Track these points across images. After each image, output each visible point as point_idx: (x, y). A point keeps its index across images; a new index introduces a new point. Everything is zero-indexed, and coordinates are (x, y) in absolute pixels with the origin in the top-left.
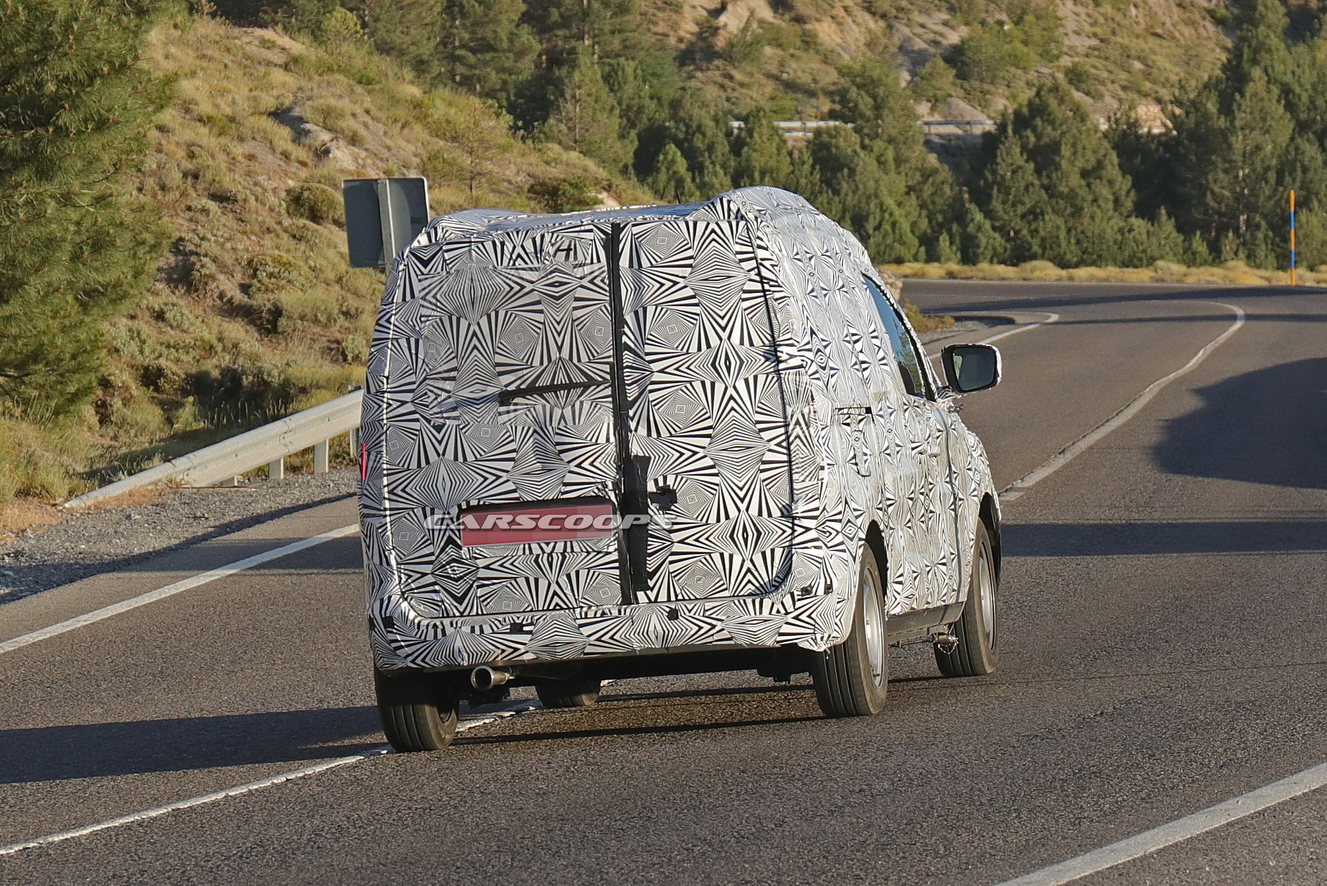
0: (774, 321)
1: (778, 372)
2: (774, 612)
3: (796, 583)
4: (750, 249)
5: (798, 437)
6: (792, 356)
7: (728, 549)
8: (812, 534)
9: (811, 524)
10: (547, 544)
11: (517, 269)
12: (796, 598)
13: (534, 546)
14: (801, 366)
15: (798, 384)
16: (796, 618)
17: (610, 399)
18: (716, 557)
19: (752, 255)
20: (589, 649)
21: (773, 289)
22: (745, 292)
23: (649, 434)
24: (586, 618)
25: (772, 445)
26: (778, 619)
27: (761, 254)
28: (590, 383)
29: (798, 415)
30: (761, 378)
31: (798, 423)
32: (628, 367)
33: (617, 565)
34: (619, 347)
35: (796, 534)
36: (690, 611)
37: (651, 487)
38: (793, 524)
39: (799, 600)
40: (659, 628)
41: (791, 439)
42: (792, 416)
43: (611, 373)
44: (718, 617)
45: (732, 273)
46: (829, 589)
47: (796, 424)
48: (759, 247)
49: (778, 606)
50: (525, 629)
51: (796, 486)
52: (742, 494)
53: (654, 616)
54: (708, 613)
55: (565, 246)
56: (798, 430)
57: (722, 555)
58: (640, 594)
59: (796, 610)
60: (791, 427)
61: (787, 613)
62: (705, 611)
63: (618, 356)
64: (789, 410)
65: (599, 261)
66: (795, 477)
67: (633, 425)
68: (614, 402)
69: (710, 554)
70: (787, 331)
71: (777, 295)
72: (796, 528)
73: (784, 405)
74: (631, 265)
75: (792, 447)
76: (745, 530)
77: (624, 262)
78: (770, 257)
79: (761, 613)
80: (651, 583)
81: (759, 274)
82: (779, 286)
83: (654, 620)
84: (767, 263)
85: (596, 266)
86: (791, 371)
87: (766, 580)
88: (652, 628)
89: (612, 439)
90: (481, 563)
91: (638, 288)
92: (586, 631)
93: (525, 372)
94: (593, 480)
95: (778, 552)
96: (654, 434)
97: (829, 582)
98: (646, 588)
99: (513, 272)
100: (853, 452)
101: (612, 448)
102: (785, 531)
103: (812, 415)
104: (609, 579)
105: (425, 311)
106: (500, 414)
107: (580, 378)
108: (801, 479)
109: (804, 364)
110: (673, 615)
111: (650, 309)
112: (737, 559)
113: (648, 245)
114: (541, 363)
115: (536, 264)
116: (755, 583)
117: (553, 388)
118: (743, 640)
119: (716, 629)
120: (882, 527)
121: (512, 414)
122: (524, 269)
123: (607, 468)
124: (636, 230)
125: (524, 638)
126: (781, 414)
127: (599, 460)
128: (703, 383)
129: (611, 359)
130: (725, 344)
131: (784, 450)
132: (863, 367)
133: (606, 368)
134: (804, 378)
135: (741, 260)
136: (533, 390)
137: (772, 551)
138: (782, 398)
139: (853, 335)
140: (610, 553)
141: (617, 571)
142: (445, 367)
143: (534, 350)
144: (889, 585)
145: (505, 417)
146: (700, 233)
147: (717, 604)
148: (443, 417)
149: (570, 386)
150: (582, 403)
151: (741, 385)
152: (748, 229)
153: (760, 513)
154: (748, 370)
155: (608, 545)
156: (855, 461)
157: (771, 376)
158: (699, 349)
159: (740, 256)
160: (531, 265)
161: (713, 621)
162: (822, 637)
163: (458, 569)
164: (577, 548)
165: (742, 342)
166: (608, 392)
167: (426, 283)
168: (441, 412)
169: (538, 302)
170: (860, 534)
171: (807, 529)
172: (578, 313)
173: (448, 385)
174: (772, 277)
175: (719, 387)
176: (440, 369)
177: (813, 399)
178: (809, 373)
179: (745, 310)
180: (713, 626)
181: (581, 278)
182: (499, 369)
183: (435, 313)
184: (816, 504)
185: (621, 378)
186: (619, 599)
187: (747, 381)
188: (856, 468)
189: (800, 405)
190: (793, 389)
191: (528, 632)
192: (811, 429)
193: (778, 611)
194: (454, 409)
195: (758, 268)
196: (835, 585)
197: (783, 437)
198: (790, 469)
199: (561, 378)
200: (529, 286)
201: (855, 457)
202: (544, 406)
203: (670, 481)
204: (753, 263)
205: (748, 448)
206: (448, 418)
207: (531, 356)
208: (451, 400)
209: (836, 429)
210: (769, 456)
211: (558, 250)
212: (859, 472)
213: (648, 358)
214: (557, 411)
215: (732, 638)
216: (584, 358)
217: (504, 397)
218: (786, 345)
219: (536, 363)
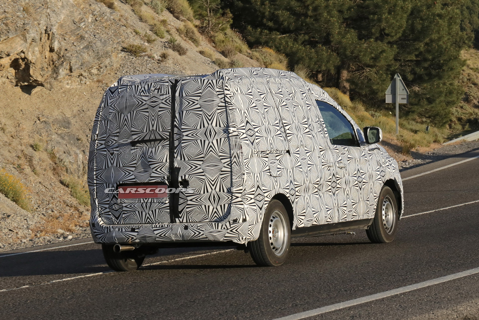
0: (229, 118)
1: (228, 137)
2: (223, 228)
3: (232, 218)
4: (222, 90)
5: (235, 162)
6: (234, 131)
7: (208, 204)
8: (239, 199)
9: (239, 195)
10: (146, 199)
11: (141, 96)
12: (231, 223)
13: (142, 200)
14: (238, 135)
15: (236, 142)
16: (231, 231)
17: (168, 146)
18: (203, 206)
19: (223, 93)
20: (157, 239)
21: (229, 106)
22: (219, 106)
23: (181, 159)
24: (156, 227)
25: (225, 165)
26: (224, 231)
27: (226, 92)
28: (162, 139)
29: (235, 154)
30: (223, 139)
31: (235, 157)
32: (175, 134)
33: (168, 208)
34: (173, 126)
35: (233, 199)
36: (192, 227)
37: (180, 179)
38: (232, 195)
39: (232, 224)
40: (181, 233)
41: (232, 163)
42: (233, 154)
43: (170, 136)
44: (202, 229)
45: (214, 99)
46: (244, 220)
47: (234, 157)
48: (226, 89)
49: (224, 226)
50: (136, 230)
51: (233, 181)
52: (213, 183)
53: (179, 228)
54: (198, 228)
55: (158, 88)
56: (235, 160)
57: (205, 206)
58: (177, 219)
59: (231, 228)
60: (232, 158)
61: (228, 229)
62: (198, 227)
63: (172, 129)
64: (232, 152)
65: (169, 93)
66: (233, 177)
67: (176, 155)
68: (169, 147)
69: (201, 205)
70: (233, 122)
71: (231, 108)
72: (233, 197)
73: (230, 150)
74: (179, 95)
75: (232, 166)
76: (214, 197)
77: (177, 94)
78: (230, 93)
79: (218, 228)
80: (180, 215)
81: (225, 100)
82: (232, 104)
83: (179, 230)
84: (228, 96)
85: (168, 95)
86: (234, 137)
87: (222, 215)
88: (178, 233)
89: (168, 161)
90: (124, 205)
91: (181, 104)
92: (156, 232)
93: (141, 134)
94: (160, 176)
95: (226, 206)
96: (183, 159)
97: (244, 218)
98: (179, 217)
99: (140, 97)
100: (268, 168)
101: (168, 164)
102: (229, 198)
103: (240, 154)
104: (166, 213)
105: (111, 111)
106: (132, 150)
107: (159, 137)
108: (236, 178)
109: (239, 134)
110: (186, 228)
111: (184, 112)
112: (211, 208)
113: (186, 88)
114: (146, 131)
115: (148, 94)
116: (218, 217)
117: (150, 141)
118: (211, 239)
119: (201, 234)
120: (288, 195)
121: (136, 150)
122: (143, 96)
123: (165, 172)
124: (183, 82)
125: (135, 234)
126: (229, 153)
127: (163, 168)
128: (201, 141)
129: (170, 131)
130: (210, 126)
131: (229, 167)
132: (288, 135)
133: (168, 134)
134: (238, 140)
135: (219, 95)
136: (143, 141)
137: (224, 205)
138: (230, 147)
139: (285, 123)
140: (167, 203)
141: (169, 211)
142: (116, 132)
143: (144, 126)
144: (295, 217)
145: (133, 151)
146: (205, 84)
147: (202, 224)
148: (113, 150)
149: (155, 140)
150: (159, 147)
151: (215, 142)
152: (223, 83)
153: (220, 191)
154: (218, 136)
155: (166, 200)
156: (268, 171)
157: (226, 139)
158: (201, 128)
159: (218, 93)
160: (146, 95)
161: (200, 231)
162: (242, 238)
163: (116, 207)
164: (155, 201)
165: (216, 126)
166: (168, 143)
167: (112, 100)
168: (113, 148)
169: (147, 109)
170: (266, 199)
171: (237, 197)
172: (160, 113)
173: (116, 138)
174: (229, 101)
175: (207, 142)
176: (114, 132)
177: (241, 148)
178: (241, 138)
179: (219, 113)
180: (200, 233)
181: (162, 100)
182: (133, 133)
183: (114, 112)
184: (241, 188)
185: (173, 138)
186: (169, 221)
187: (217, 140)
188: (269, 174)
189: (236, 150)
190: (234, 144)
191: (137, 232)
192: (240, 159)
193: (224, 228)
194: (117, 147)
195: (224, 97)
196: (248, 219)
197: (229, 162)
198: (232, 174)
199: (153, 137)
200: (145, 102)
201: (269, 169)
202: (146, 147)
203: (187, 177)
204: (223, 96)
205: (216, 166)
206: (115, 151)
207: (143, 128)
208: (116, 144)
209: (255, 159)
210: (224, 169)
211: (156, 89)
212: (271, 175)
213: (182, 130)
214: (150, 150)
215: (207, 238)
216: (161, 130)
217: (133, 144)
218: (232, 127)
219: (145, 131)
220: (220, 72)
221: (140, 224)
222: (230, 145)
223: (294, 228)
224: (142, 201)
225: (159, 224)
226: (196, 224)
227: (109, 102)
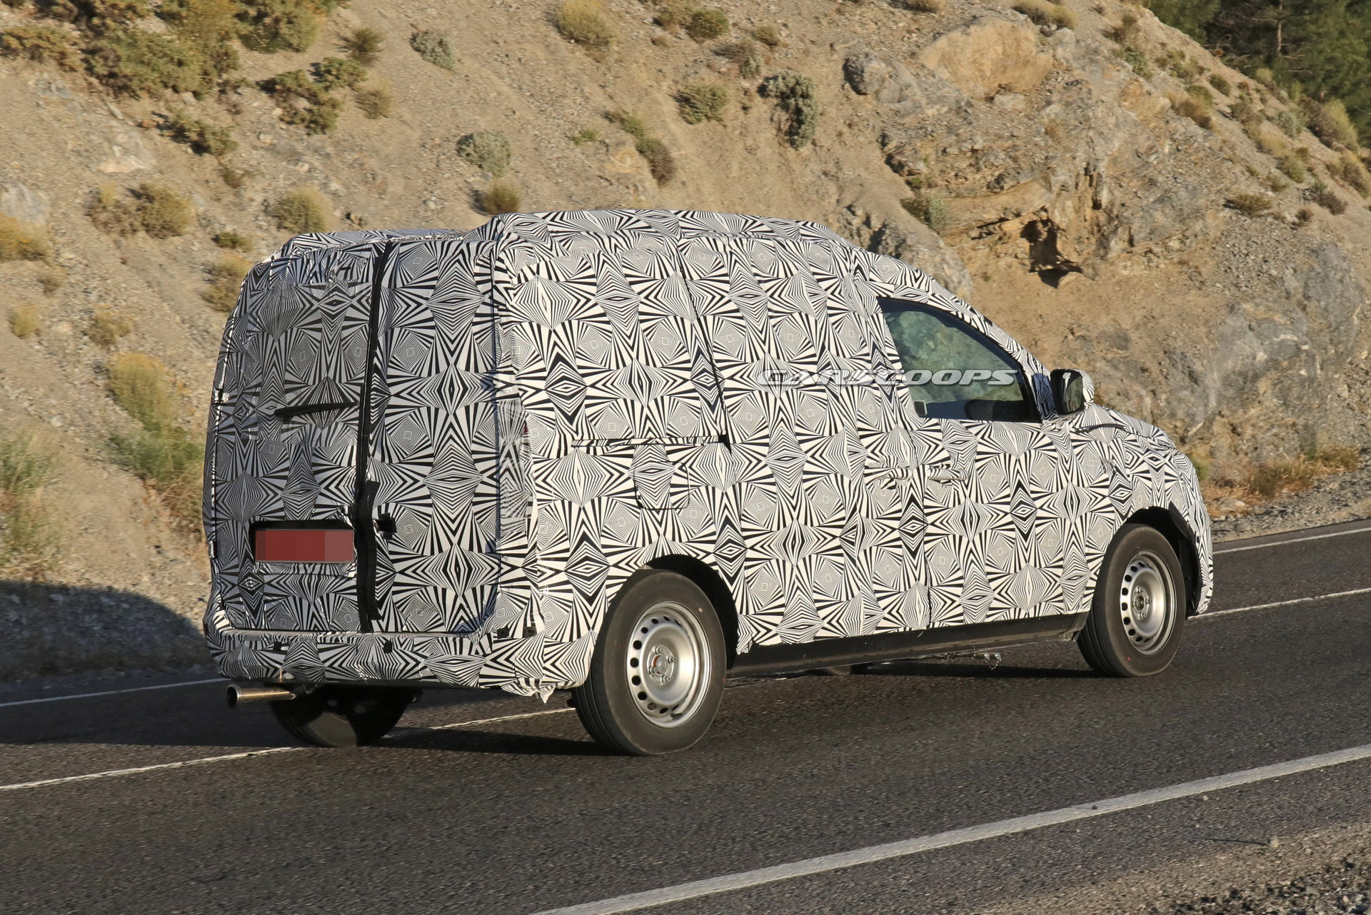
0: (497, 347)
1: (494, 400)
2: (473, 653)
3: (495, 623)
4: (488, 271)
5: (508, 470)
6: (509, 385)
7: (442, 583)
8: (519, 573)
9: (519, 562)
10: (310, 564)
11: (310, 287)
12: (493, 639)
13: (301, 566)
14: (517, 396)
15: (512, 415)
16: (494, 660)
17: (357, 422)
18: (431, 590)
19: (489, 277)
20: (328, 675)
21: (501, 313)
22: (477, 315)
23: (383, 460)
24: (325, 643)
25: (485, 477)
26: (477, 660)
27: (498, 276)
28: (346, 404)
29: (509, 447)
30: (481, 406)
31: (509, 455)
32: (375, 389)
33: (355, 591)
34: (371, 369)
35: (502, 572)
36: (401, 645)
37: (375, 515)
38: (500, 560)
39: (495, 642)
40: (375, 660)
41: (501, 471)
42: (504, 447)
43: (361, 395)
44: (424, 654)
45: (467, 296)
46: (530, 632)
47: (506, 457)
48: (498, 269)
49: (476, 647)
50: (283, 648)
51: (503, 522)
52: (453, 527)
53: (373, 648)
54: (416, 649)
55: (346, 266)
56: (508, 463)
57: (435, 589)
58: (374, 623)
59: (493, 652)
60: (502, 459)
61: (485, 655)
62: (414, 646)
63: (369, 379)
64: (502, 441)
65: (367, 281)
66: (503, 511)
67: (371, 449)
68: (359, 425)
69: (425, 587)
70: (508, 358)
71: (504, 320)
72: (502, 565)
73: (497, 435)
74: (390, 286)
75: (501, 480)
76: (457, 564)
77: (385, 283)
78: (508, 280)
79: (461, 653)
80: (381, 612)
81: (491, 297)
82: (507, 310)
83: (373, 652)
84: (501, 286)
85: (365, 286)
86: (508, 400)
87: (476, 614)
88: (370, 660)
89: (354, 463)
90: (267, 579)
91: (391, 307)
92: (323, 656)
93: (302, 390)
94: (335, 503)
95: (487, 589)
96: (387, 460)
97: (529, 625)
98: (378, 617)
99: (307, 290)
100: (630, 484)
101: (353, 472)
102: (493, 568)
103: (523, 448)
104: (350, 604)
105: (250, 327)
106: (283, 431)
107: (339, 400)
108: (508, 514)
109: (521, 393)
110: (388, 647)
111: (397, 331)
112: (450, 595)
113: (405, 266)
114: (314, 383)
115: (324, 283)
116: (467, 619)
117: (320, 408)
118: (447, 680)
119: (420, 666)
120: (708, 560)
121: (290, 433)
122: (315, 287)
123: (346, 493)
124: (403, 249)
125: (280, 658)
126: (494, 445)
127: (342, 483)
128: (429, 409)
129: (362, 381)
130: (452, 370)
131: (494, 483)
132: (725, 394)
133: (358, 389)
134: (519, 408)
135: (479, 283)
136: (306, 409)
137: (482, 587)
138: (497, 429)
139: (718, 361)
140: (350, 579)
141: (355, 598)
142: (254, 383)
143: (310, 371)
144: (742, 619)
145: (285, 436)
146: (450, 253)
147: (424, 639)
148: (248, 432)
149: (330, 407)
150: (337, 424)
151: (461, 413)
152: (492, 250)
153: (471, 548)
154: (470, 397)
155: (349, 571)
156: (633, 494)
157: (490, 405)
158: (430, 374)
159: (477, 279)
160: (320, 284)
161: (419, 658)
162: (527, 682)
163: (251, 583)
164: (328, 573)
165: (468, 369)
166: (356, 414)
167: (255, 298)
168: (247, 427)
169: (319, 321)
170: (613, 571)
171: (514, 568)
172: (345, 333)
173: (254, 401)
174: (501, 300)
175: (442, 414)
176: (252, 385)
177: (526, 430)
178: (526, 402)
179: (475, 334)
180: (418, 663)
181: (353, 297)
182: (287, 386)
183: (255, 329)
184: (524, 541)
185: (368, 402)
186: (358, 626)
187: (467, 408)
188: (634, 502)
189: (512, 437)
190: (508, 420)
191: (284, 653)
192: (522, 463)
193: (477, 653)
194: (255, 425)
195: (491, 291)
196: (540, 626)
197: (494, 470)
198: (499, 504)
199: (326, 399)
200: (316, 304)
201: (635, 489)
202: (311, 425)
203: (390, 511)
204: (488, 286)
205: (463, 479)
206: (251, 433)
207: (308, 376)
208: (254, 415)
209: (578, 461)
210: (482, 489)
211: (341, 269)
212: (640, 506)
213: (389, 381)
214: (319, 431)
215: (435, 677)
216: (344, 380)
217: (285, 415)
218: (505, 373)
219: (311, 382)
220: (498, 222)
221: (299, 630)
222: (497, 421)
223: (742, 648)
224: (302, 571)
225: (334, 632)
226: (411, 636)
227: (250, 302)
